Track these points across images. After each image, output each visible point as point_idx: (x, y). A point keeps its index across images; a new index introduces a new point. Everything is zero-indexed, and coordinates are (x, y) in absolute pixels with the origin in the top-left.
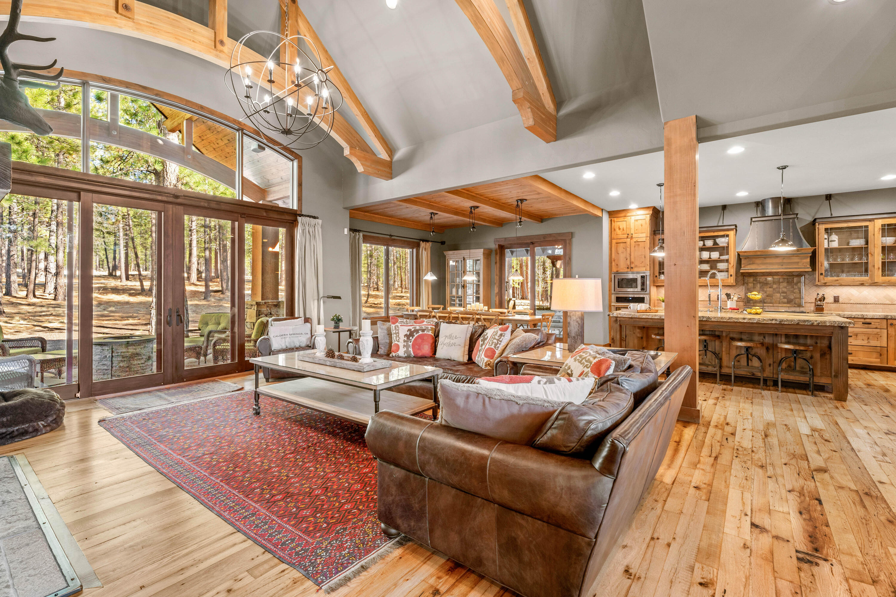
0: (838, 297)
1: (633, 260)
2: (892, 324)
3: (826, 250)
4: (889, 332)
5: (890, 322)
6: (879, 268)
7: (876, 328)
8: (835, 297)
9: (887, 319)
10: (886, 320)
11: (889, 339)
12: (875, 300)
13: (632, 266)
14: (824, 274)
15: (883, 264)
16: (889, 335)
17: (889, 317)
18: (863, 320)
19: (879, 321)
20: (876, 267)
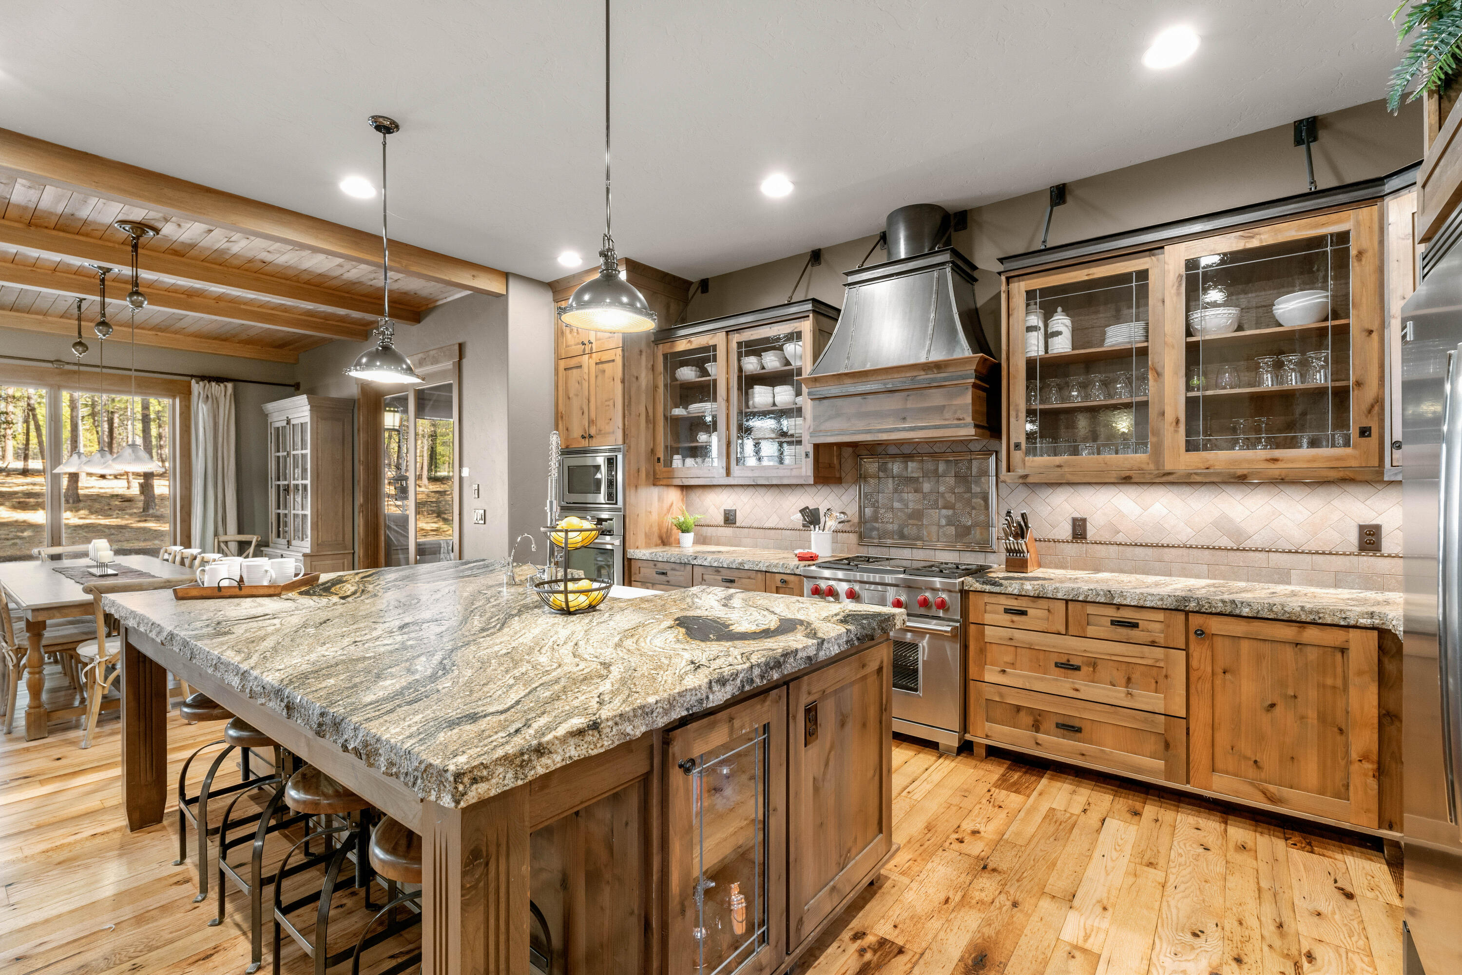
0: (1084, 520)
1: (593, 415)
2: (1200, 633)
3: (1031, 364)
4: (1194, 663)
5: (1196, 621)
6: (1177, 422)
7: (1153, 644)
8: (1075, 520)
9: (1187, 613)
10: (1181, 617)
11: (1192, 690)
12: (1185, 535)
13: (593, 432)
14: (1024, 445)
15: (1191, 404)
16: (1193, 678)
17: (1192, 605)
18: (1112, 612)
19: (1160, 616)
20: (1169, 416)
